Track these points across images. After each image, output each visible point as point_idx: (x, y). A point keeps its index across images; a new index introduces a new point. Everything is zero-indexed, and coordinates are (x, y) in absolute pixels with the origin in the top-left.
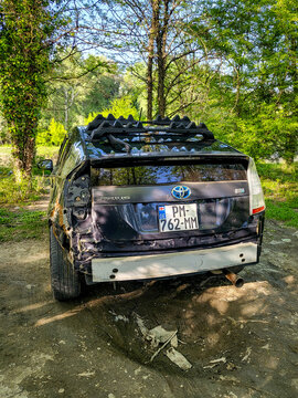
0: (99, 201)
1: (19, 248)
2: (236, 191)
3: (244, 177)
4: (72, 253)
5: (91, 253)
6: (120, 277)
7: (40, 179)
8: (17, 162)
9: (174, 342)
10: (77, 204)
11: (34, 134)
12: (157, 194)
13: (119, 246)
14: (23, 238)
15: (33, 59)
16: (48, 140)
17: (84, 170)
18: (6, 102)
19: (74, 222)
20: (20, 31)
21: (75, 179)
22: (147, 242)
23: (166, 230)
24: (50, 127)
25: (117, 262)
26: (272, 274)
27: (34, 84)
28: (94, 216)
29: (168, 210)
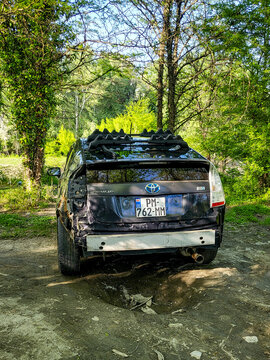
0: (92, 193)
1: (32, 243)
2: (198, 188)
3: (206, 178)
4: (73, 231)
5: (86, 231)
6: (107, 248)
7: (48, 188)
8: (27, 171)
9: (149, 303)
10: (76, 196)
11: (43, 143)
12: (135, 189)
13: (107, 227)
14: (34, 235)
15: (44, 72)
16: (57, 150)
17: (82, 171)
18: (18, 114)
19: (75, 209)
20: (31, 47)
21: (76, 178)
22: (127, 224)
23: (141, 216)
24: (59, 136)
25: (104, 238)
26: (242, 263)
27: (44, 96)
28: (89, 204)
29: (143, 201)
